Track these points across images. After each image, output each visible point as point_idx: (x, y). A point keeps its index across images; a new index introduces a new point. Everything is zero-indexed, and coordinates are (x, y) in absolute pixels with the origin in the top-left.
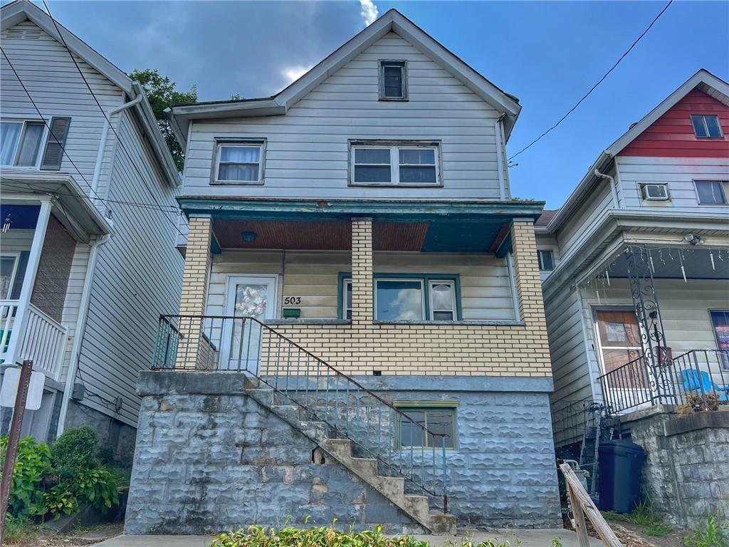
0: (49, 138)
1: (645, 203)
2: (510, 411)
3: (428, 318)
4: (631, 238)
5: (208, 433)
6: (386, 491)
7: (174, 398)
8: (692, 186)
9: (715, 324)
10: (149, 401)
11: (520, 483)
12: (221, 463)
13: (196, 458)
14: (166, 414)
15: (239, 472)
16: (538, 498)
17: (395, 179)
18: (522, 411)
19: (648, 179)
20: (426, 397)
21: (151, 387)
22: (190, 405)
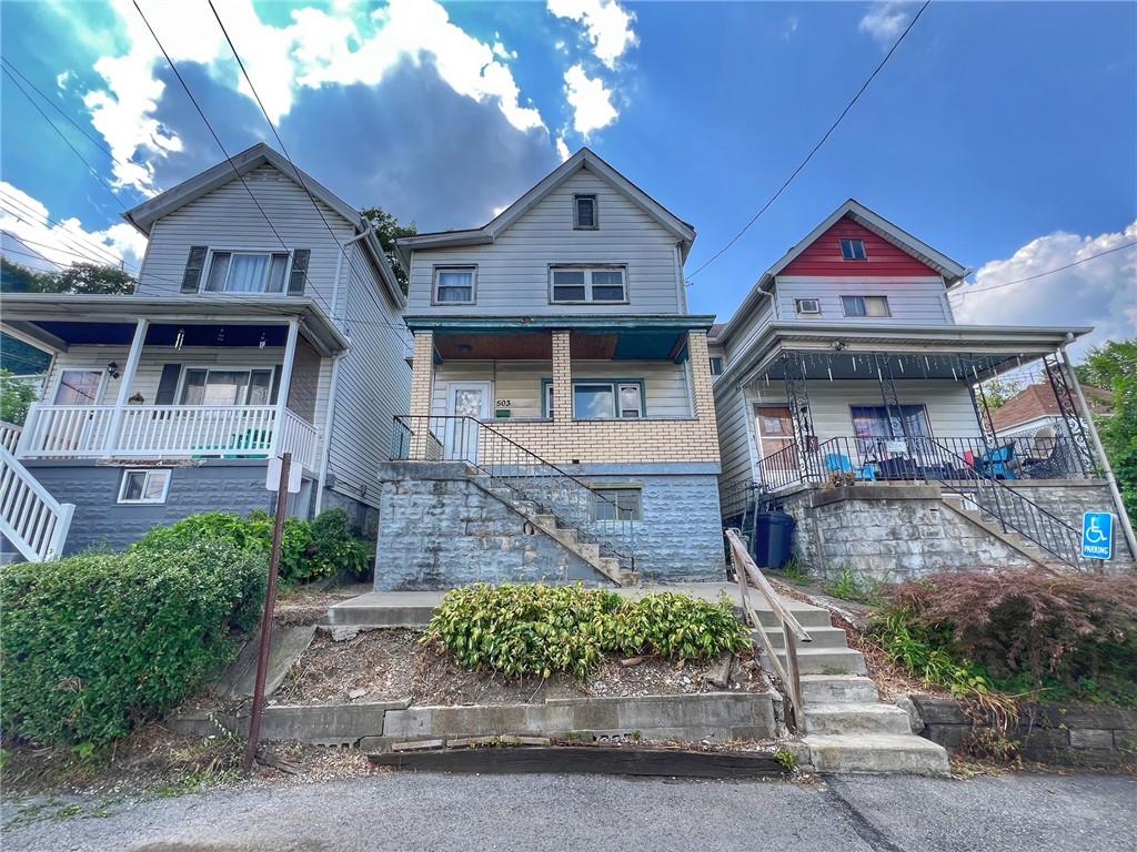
0: (293, 268)
1: (800, 316)
2: (684, 490)
3: (617, 415)
5: (438, 511)
6: (585, 555)
7: (408, 484)
8: (840, 301)
9: (854, 417)
10: (388, 486)
11: (693, 547)
12: (449, 535)
13: (429, 531)
14: (403, 497)
15: (464, 542)
16: (707, 559)
17: (589, 298)
18: (695, 489)
19: (802, 295)
20: (616, 480)
21: (390, 474)
22: (422, 489)
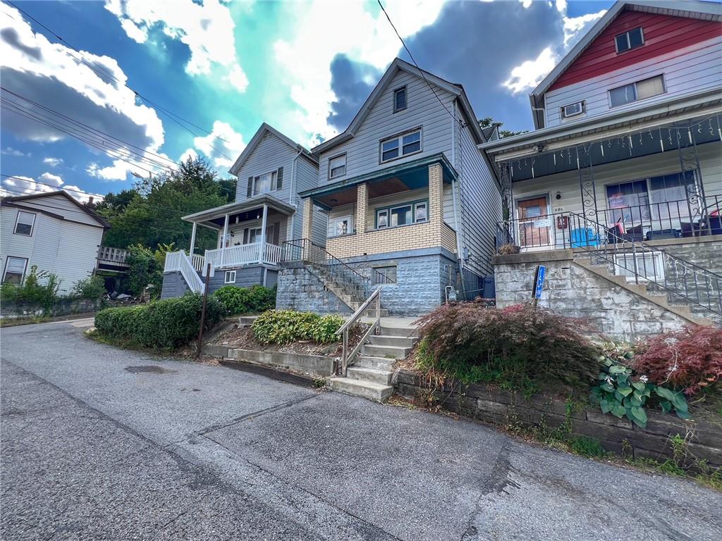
0: (278, 177)
1: (564, 121)
2: (419, 265)
3: (413, 221)
4: (501, 158)
6: (345, 300)
7: (286, 271)
8: (606, 96)
9: (609, 195)
10: (280, 273)
12: (298, 292)
13: (292, 290)
14: (284, 276)
17: (400, 154)
18: (425, 264)
20: (384, 262)
22: (290, 273)
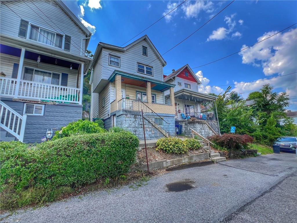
0: (65, 41)
1: (179, 86)
4: (184, 93)
5: (135, 122)
7: (129, 115)
8: (184, 84)
10: (124, 116)
11: (171, 131)
12: (138, 128)
13: (134, 127)
14: (128, 118)
15: (141, 129)
16: (173, 133)
17: (145, 73)
18: (171, 120)
19: (179, 81)
20: (159, 117)
21: (125, 113)
22: (132, 117)
